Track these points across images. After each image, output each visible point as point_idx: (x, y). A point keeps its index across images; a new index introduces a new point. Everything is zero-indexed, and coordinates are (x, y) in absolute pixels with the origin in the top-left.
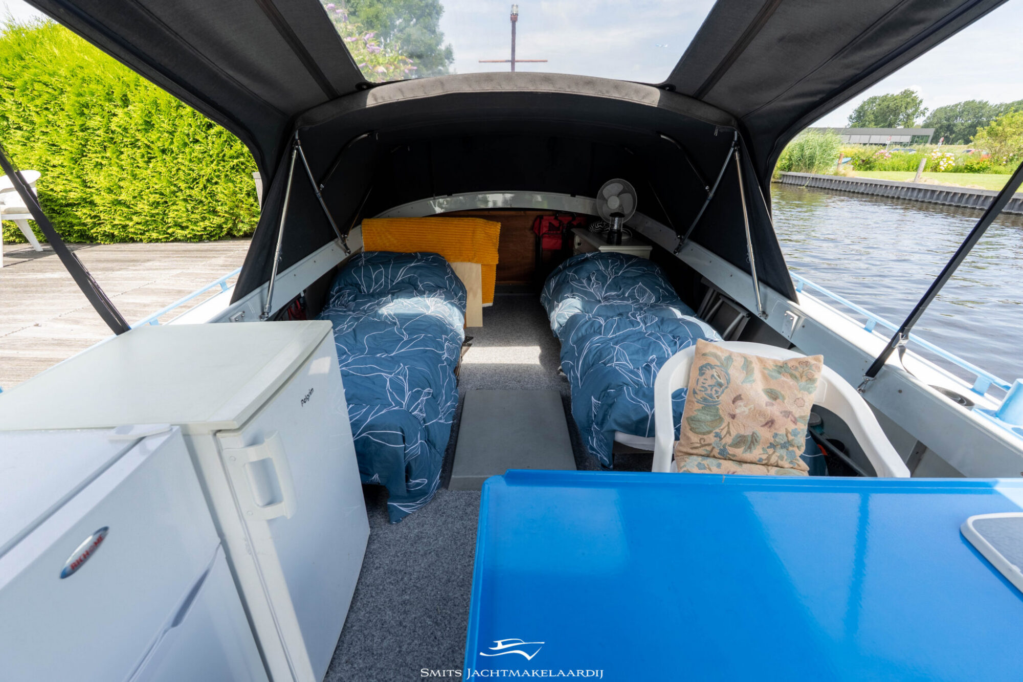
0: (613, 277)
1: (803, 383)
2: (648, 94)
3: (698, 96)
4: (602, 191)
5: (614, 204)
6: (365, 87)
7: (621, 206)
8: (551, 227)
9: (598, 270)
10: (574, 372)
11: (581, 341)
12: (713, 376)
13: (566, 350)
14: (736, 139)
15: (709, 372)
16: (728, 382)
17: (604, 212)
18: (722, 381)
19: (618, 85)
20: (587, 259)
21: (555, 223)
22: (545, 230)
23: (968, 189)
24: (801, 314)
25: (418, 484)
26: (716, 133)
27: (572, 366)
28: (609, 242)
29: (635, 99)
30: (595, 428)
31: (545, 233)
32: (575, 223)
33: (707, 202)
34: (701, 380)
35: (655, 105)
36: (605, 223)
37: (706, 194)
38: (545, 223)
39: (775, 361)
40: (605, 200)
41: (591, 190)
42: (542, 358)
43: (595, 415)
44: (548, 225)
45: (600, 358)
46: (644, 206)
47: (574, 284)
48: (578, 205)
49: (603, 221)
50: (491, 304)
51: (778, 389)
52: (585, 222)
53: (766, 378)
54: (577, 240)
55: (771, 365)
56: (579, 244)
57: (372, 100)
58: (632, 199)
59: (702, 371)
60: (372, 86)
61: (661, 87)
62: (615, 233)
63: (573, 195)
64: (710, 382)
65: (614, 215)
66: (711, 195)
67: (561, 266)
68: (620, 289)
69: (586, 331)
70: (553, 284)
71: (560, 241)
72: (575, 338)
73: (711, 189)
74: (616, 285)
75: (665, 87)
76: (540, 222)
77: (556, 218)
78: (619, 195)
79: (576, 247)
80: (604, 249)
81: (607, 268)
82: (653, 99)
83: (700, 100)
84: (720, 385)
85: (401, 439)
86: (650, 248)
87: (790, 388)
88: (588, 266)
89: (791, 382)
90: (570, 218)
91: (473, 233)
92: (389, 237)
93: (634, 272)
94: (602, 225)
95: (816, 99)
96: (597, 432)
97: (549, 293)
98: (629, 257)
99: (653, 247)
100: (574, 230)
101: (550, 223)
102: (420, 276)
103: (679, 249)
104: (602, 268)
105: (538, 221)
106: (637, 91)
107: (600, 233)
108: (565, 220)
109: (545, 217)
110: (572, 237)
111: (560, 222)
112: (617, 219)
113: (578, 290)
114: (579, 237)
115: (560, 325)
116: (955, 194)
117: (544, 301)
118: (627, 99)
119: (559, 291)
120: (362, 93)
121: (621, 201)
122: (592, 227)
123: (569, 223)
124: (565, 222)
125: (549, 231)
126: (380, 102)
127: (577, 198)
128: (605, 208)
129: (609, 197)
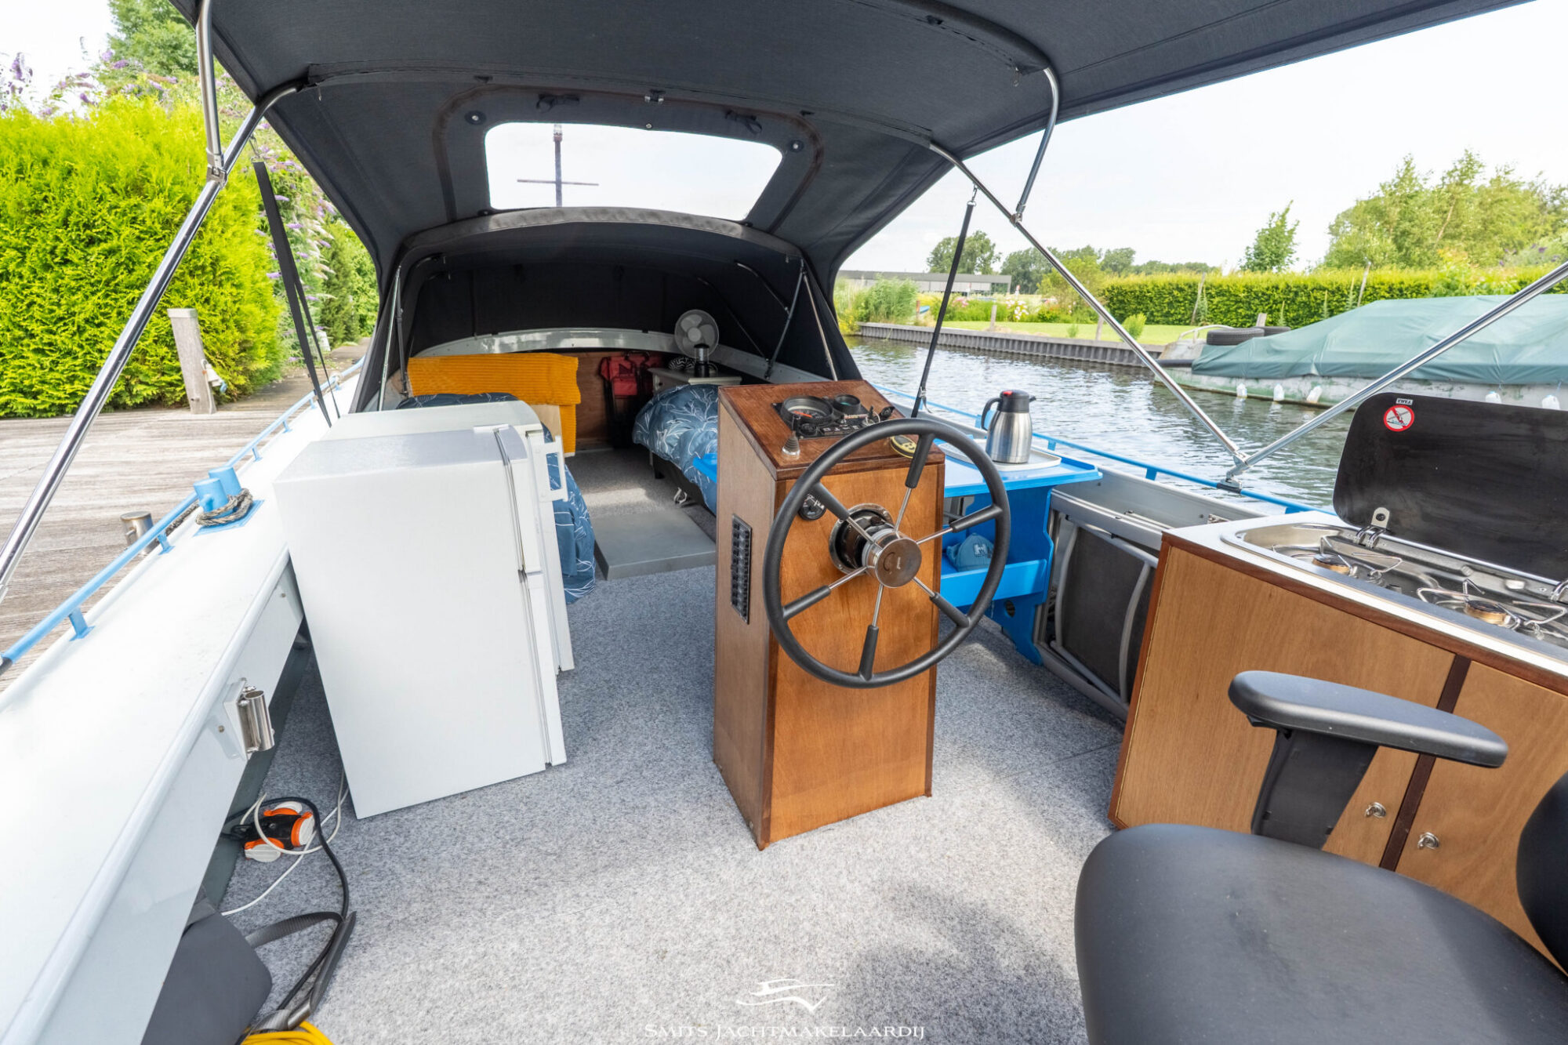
2: (733, 229)
3: (770, 231)
4: (680, 325)
5: (695, 336)
6: (485, 213)
7: (702, 338)
8: (622, 369)
9: (694, 399)
14: (803, 265)
17: (684, 345)
19: (709, 221)
20: (678, 391)
21: (627, 365)
22: (615, 373)
23: (1037, 337)
25: (585, 566)
26: (787, 261)
28: (697, 375)
29: (724, 232)
31: (616, 377)
32: (648, 363)
33: (788, 322)
35: (739, 237)
36: (686, 359)
37: (787, 315)
38: (614, 366)
40: (685, 334)
41: (668, 326)
42: (649, 495)
44: (618, 367)
46: (728, 337)
47: (675, 411)
48: (654, 342)
49: (685, 356)
50: (572, 454)
52: (664, 359)
54: (656, 380)
56: (660, 384)
57: (493, 225)
58: (713, 331)
60: (493, 212)
61: (742, 223)
62: (701, 364)
63: (645, 331)
65: (698, 346)
66: (790, 315)
67: (650, 402)
70: (647, 418)
71: (635, 385)
72: (693, 449)
73: (789, 310)
75: (746, 224)
76: (608, 364)
77: (627, 359)
78: (698, 326)
79: (657, 388)
80: (693, 381)
81: (702, 396)
82: (738, 232)
83: (772, 234)
85: (570, 520)
86: (739, 379)
88: (684, 396)
90: (643, 359)
91: (548, 370)
92: (445, 378)
94: (683, 359)
97: (645, 427)
99: (742, 377)
100: (650, 370)
101: (620, 365)
103: (767, 373)
104: (697, 396)
105: (604, 365)
106: (724, 226)
107: (683, 370)
108: (639, 360)
109: (613, 359)
110: (650, 377)
111: (632, 363)
112: (701, 350)
113: (680, 416)
114: (659, 376)
115: (671, 446)
116: (1026, 342)
117: (640, 439)
118: (717, 232)
119: (658, 422)
120: (484, 218)
121: (702, 332)
122: (672, 365)
123: (643, 364)
124: (638, 364)
125: (620, 373)
126: (504, 227)
127: (651, 334)
128: (684, 341)
129: (688, 330)
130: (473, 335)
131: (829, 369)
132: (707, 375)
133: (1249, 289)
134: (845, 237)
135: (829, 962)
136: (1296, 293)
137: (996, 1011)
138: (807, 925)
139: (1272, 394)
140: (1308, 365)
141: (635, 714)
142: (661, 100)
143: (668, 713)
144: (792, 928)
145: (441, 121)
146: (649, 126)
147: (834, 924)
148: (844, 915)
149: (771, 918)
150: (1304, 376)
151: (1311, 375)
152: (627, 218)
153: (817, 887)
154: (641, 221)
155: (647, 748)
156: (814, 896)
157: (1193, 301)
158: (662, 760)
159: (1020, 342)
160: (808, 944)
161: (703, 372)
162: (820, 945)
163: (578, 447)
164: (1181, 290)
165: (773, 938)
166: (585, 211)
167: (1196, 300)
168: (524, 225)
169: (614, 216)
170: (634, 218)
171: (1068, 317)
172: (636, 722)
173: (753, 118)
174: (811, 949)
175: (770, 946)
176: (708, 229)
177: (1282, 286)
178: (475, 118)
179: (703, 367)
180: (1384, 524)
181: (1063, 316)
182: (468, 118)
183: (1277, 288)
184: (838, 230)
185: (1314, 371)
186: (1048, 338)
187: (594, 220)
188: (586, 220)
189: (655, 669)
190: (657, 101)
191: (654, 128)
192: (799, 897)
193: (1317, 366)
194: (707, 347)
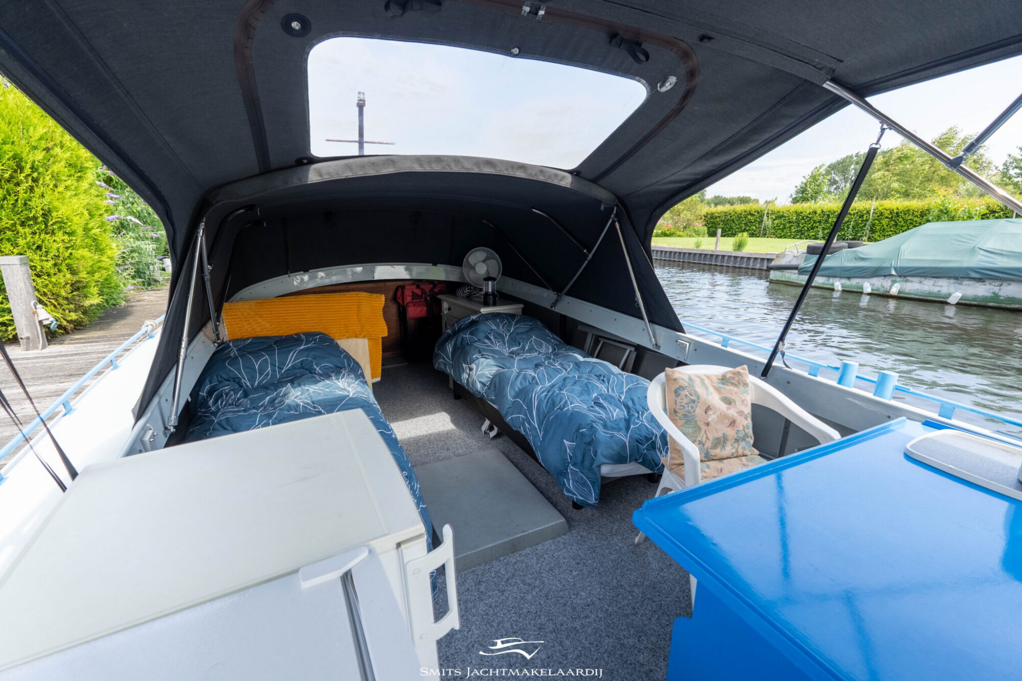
0: (508, 334)
1: (742, 388)
2: (563, 178)
3: (595, 181)
4: (467, 259)
5: (482, 269)
6: (305, 161)
7: (488, 271)
8: (414, 296)
9: (492, 330)
10: (530, 424)
11: (524, 393)
12: (686, 395)
13: (507, 406)
14: (614, 212)
15: (683, 393)
16: (698, 397)
17: (470, 277)
18: (694, 397)
19: (542, 170)
20: (474, 321)
21: (418, 292)
22: (408, 299)
23: (673, 248)
24: (691, 341)
26: (602, 208)
27: (524, 419)
28: (487, 304)
29: (556, 182)
30: (572, 469)
31: (409, 303)
32: (436, 290)
33: (586, 262)
34: (679, 400)
35: (569, 186)
36: (472, 288)
37: (586, 256)
38: (408, 293)
39: (716, 376)
40: (473, 268)
41: (456, 259)
43: (571, 457)
44: (411, 294)
45: (554, 405)
46: (510, 269)
47: (478, 345)
48: (439, 273)
49: (471, 285)
50: (379, 379)
51: (729, 396)
52: (451, 288)
53: (718, 390)
54: (445, 305)
55: (715, 380)
56: (449, 309)
57: (313, 175)
58: (497, 267)
59: (677, 393)
60: (314, 160)
61: (570, 172)
62: (490, 295)
63: (435, 264)
64: (685, 401)
65: (488, 279)
66: (590, 256)
67: (446, 332)
68: (520, 344)
69: (521, 383)
70: (449, 348)
71: (425, 309)
72: (513, 393)
73: (590, 251)
74: (514, 341)
75: (575, 173)
76: (403, 292)
77: (418, 287)
78: (484, 261)
79: (446, 312)
80: (484, 310)
81: (498, 327)
82: (567, 182)
83: (596, 184)
84: (694, 401)
86: (522, 306)
87: (736, 393)
88: (482, 327)
89: (735, 389)
90: (431, 286)
91: (358, 308)
93: (523, 327)
94: (470, 289)
95: (685, 184)
96: (574, 473)
97: (449, 358)
98: (512, 316)
99: (524, 304)
100: (439, 296)
101: (413, 292)
102: (314, 358)
103: (554, 304)
104: (494, 327)
105: (400, 291)
106: (556, 175)
107: (469, 298)
108: (427, 288)
109: (407, 287)
110: (439, 303)
111: (422, 290)
112: (490, 283)
113: (485, 350)
114: (447, 302)
115: (484, 384)
116: (666, 252)
117: (442, 366)
118: (549, 181)
119: (462, 354)
120: (305, 167)
121: (487, 267)
122: (460, 292)
123: (431, 290)
124: (427, 290)
125: (413, 299)
126: (327, 178)
127: (440, 267)
128: (472, 274)
129: (476, 264)
130: (287, 273)
131: (639, 308)
132: (495, 304)
133: (798, 214)
134: (678, 185)
136: (828, 216)
139: (862, 289)
140: (889, 268)
142: (542, 12)
145: (247, 27)
146: (516, 51)
150: (885, 276)
151: (891, 275)
152: (463, 167)
154: (476, 170)
157: (761, 222)
159: (662, 251)
161: (491, 301)
163: (384, 372)
164: (752, 215)
166: (418, 159)
168: (350, 175)
169: (449, 166)
170: (469, 166)
171: (681, 233)
173: (639, 44)
176: (541, 178)
177: (819, 212)
178: (295, 25)
179: (491, 297)
181: (679, 233)
182: (287, 27)
183: (816, 213)
184: (673, 178)
185: (893, 273)
186: (682, 249)
187: (428, 169)
188: (418, 168)
190: (537, 14)
191: (526, 53)
193: (895, 269)
194: (493, 279)
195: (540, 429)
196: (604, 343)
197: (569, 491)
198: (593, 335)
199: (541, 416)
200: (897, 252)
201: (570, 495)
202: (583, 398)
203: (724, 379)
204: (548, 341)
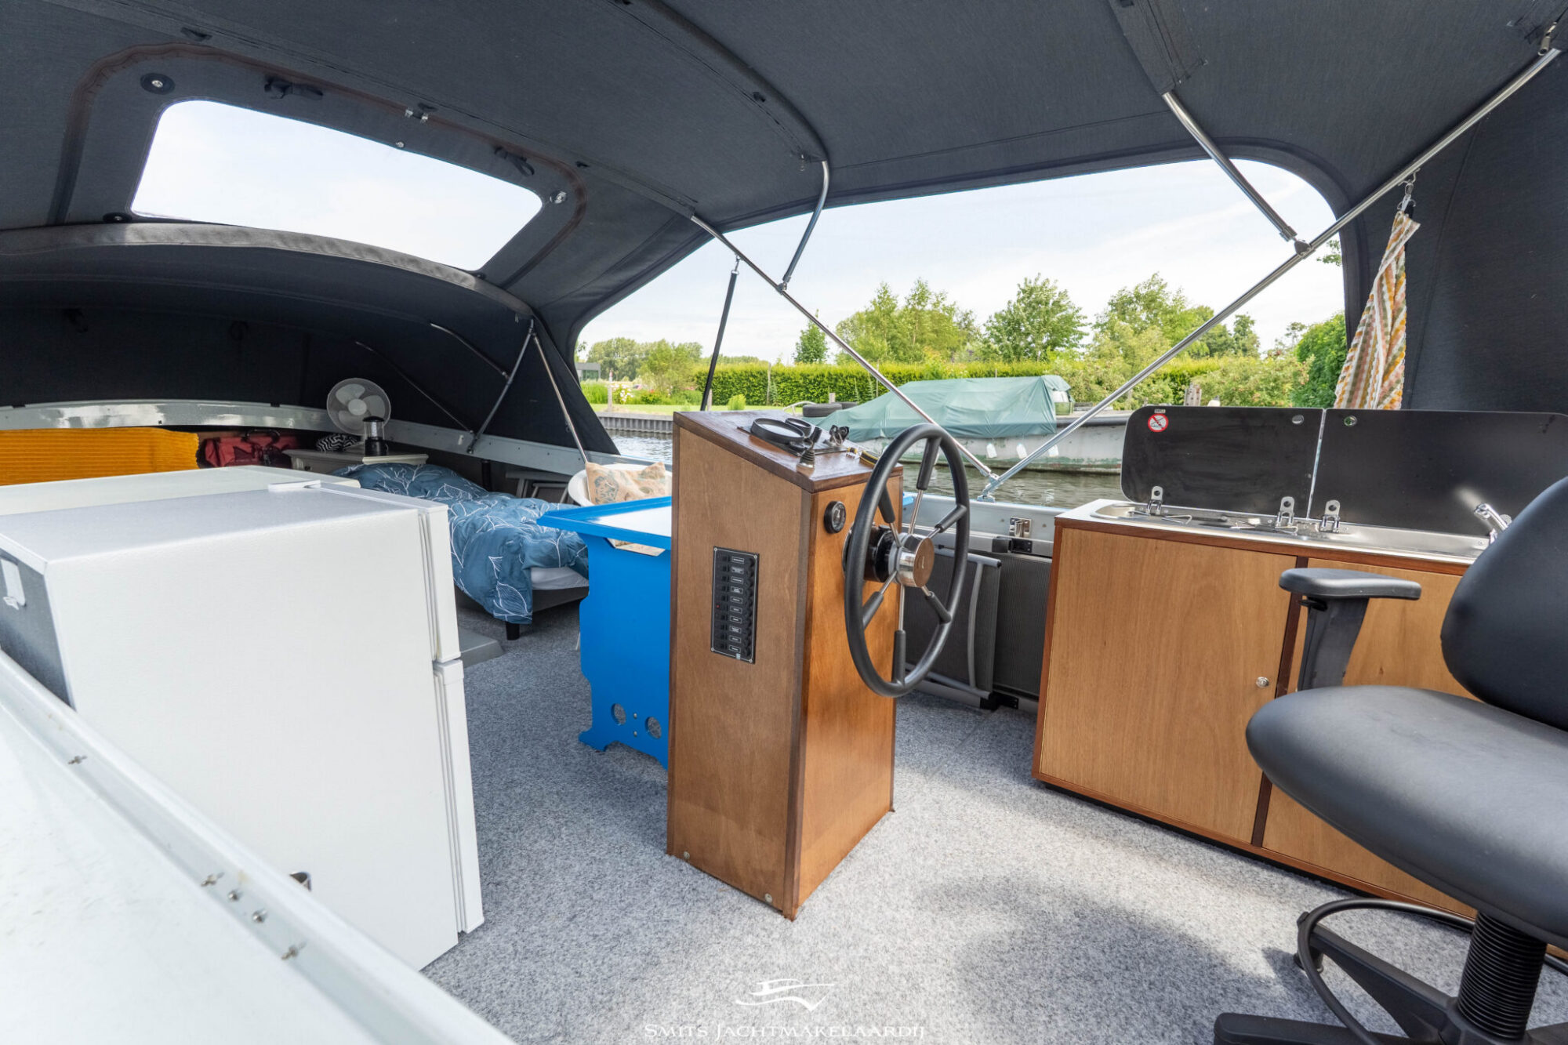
0: (408, 483)
1: (659, 480)
2: (465, 279)
3: (503, 287)
4: (334, 394)
5: (359, 408)
6: (118, 218)
7: (368, 410)
8: (240, 452)
9: (383, 479)
12: (606, 484)
14: (532, 326)
15: (603, 483)
16: (618, 486)
17: (340, 421)
18: (613, 487)
19: (439, 267)
21: (247, 447)
22: (229, 457)
26: (517, 320)
28: (370, 453)
29: (456, 282)
30: (500, 586)
31: (230, 463)
32: (279, 445)
33: (507, 387)
34: (599, 489)
35: (472, 288)
36: (344, 437)
37: (505, 381)
38: (227, 448)
39: (637, 472)
40: (343, 407)
41: (314, 397)
43: (498, 573)
44: (232, 450)
46: (402, 410)
48: (286, 417)
49: (342, 433)
51: (647, 486)
52: (307, 438)
53: (637, 482)
55: (635, 474)
56: (306, 468)
57: (128, 237)
58: (383, 403)
59: (597, 483)
61: (474, 274)
62: (376, 441)
63: (273, 404)
64: (605, 490)
65: (370, 419)
66: (511, 380)
68: (426, 492)
73: (509, 373)
75: (479, 275)
76: (216, 448)
77: (246, 439)
78: (361, 398)
81: (393, 475)
82: (471, 283)
83: (505, 290)
84: (613, 490)
86: (425, 457)
87: (653, 483)
89: (652, 481)
90: (269, 440)
93: (429, 476)
94: (342, 439)
96: (503, 589)
98: (412, 466)
99: (428, 454)
100: (286, 452)
101: (235, 448)
103: (471, 448)
104: (386, 476)
105: (210, 447)
106: (456, 275)
107: (340, 449)
108: (262, 442)
109: (223, 440)
110: (288, 460)
111: (253, 444)
112: (374, 425)
116: (646, 421)
118: (448, 280)
120: (114, 225)
121: (368, 404)
122: (323, 443)
123: (270, 445)
124: (263, 445)
125: (236, 459)
127: (283, 408)
128: (342, 416)
129: (348, 402)
131: (571, 434)
132: (383, 453)
133: (804, 377)
135: (940, 990)
136: (836, 380)
137: (1088, 959)
138: (893, 968)
140: (878, 430)
141: (527, 838)
142: (425, 118)
143: (570, 824)
144: (884, 978)
145: (98, 76)
146: (401, 144)
147: (915, 955)
148: (916, 943)
149: (857, 979)
150: (877, 439)
151: (881, 438)
152: (340, 251)
153: (872, 929)
154: (357, 257)
155: (576, 869)
156: (876, 939)
157: (765, 386)
158: (605, 876)
159: (640, 421)
160: (910, 985)
161: (378, 449)
162: (920, 980)
165: (875, 997)
166: (281, 236)
167: (767, 385)
169: (321, 247)
170: (348, 252)
171: (669, 400)
172: (537, 847)
173: (523, 159)
174: (916, 988)
175: (880, 1005)
176: (438, 276)
177: (826, 375)
178: (157, 83)
179: (378, 444)
180: (1160, 498)
182: (147, 84)
183: (823, 376)
185: (882, 435)
187: (294, 248)
188: (280, 246)
189: (510, 784)
190: (420, 118)
191: (408, 147)
192: (865, 946)
193: (884, 430)
194: (379, 420)
195: (460, 558)
196: (540, 488)
197: (499, 611)
198: (526, 480)
199: (461, 545)
200: (883, 413)
201: (500, 615)
202: (509, 520)
203: (643, 474)
204: (467, 489)
